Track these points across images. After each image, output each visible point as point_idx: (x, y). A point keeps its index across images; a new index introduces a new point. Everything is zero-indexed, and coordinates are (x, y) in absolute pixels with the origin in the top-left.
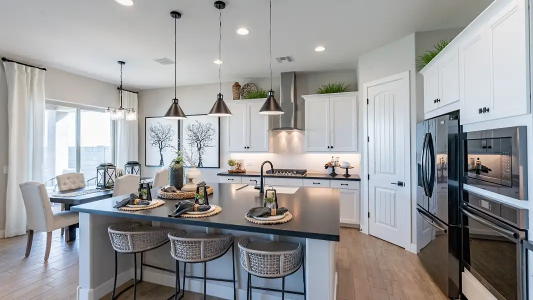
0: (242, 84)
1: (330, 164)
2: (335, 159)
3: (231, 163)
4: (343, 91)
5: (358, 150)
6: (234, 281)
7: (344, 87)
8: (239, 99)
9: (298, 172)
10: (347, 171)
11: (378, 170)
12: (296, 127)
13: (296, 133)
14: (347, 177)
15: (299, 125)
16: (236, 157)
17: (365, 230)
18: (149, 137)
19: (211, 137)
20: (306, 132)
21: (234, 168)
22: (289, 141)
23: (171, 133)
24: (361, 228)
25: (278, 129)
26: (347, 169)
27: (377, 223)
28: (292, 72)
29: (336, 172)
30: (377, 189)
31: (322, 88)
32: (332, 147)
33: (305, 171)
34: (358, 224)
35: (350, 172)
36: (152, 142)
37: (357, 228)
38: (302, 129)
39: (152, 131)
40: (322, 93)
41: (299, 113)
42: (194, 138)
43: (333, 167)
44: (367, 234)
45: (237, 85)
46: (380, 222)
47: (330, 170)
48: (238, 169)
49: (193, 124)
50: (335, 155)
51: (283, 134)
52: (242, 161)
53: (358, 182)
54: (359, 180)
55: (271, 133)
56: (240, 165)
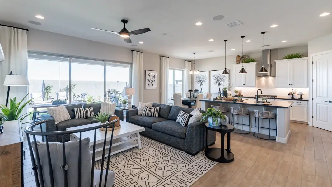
0: (241, 56)
1: (291, 93)
2: (294, 91)
3: (236, 92)
4: (299, 57)
5: (308, 86)
6: (249, 125)
7: (300, 55)
8: (239, 63)
9: (272, 96)
10: (301, 97)
11: (318, 95)
12: (271, 76)
13: (270, 78)
14: (301, 99)
15: (273, 74)
16: (238, 89)
17: (310, 124)
18: (195, 80)
19: (225, 80)
20: (276, 78)
21: (237, 94)
22: (267, 82)
23: (206, 79)
24: (308, 123)
25: (261, 76)
26: (301, 95)
27: (317, 121)
28: (269, 49)
29: (294, 97)
30: (318, 105)
31: (287, 56)
32: (292, 85)
33: (276, 96)
34: (307, 121)
35: (303, 97)
36: (197, 82)
37: (306, 124)
38: (274, 76)
39: (197, 77)
40: (286, 58)
41: (272, 68)
42: (217, 81)
43: (293, 95)
44: (312, 126)
45: (239, 56)
46: (319, 120)
47: (290, 96)
48: (239, 94)
49: (216, 74)
50: (294, 89)
51: (263, 79)
52: (241, 91)
53: (307, 102)
54: (308, 101)
55: (257, 78)
56: (240, 93)
